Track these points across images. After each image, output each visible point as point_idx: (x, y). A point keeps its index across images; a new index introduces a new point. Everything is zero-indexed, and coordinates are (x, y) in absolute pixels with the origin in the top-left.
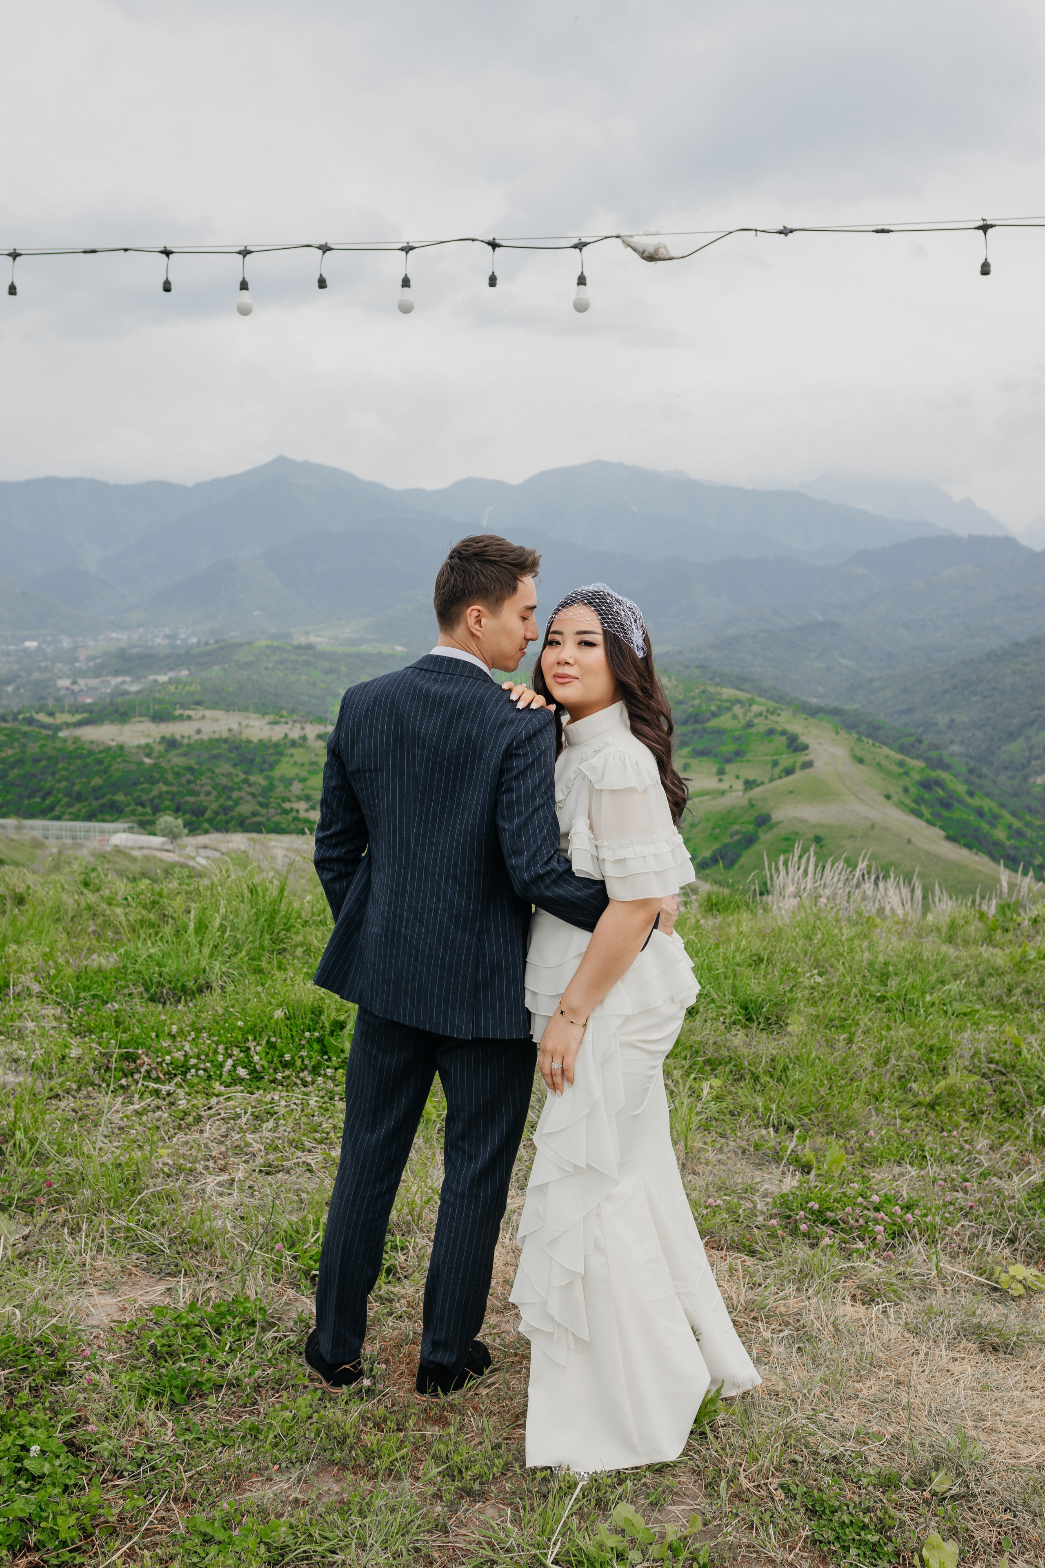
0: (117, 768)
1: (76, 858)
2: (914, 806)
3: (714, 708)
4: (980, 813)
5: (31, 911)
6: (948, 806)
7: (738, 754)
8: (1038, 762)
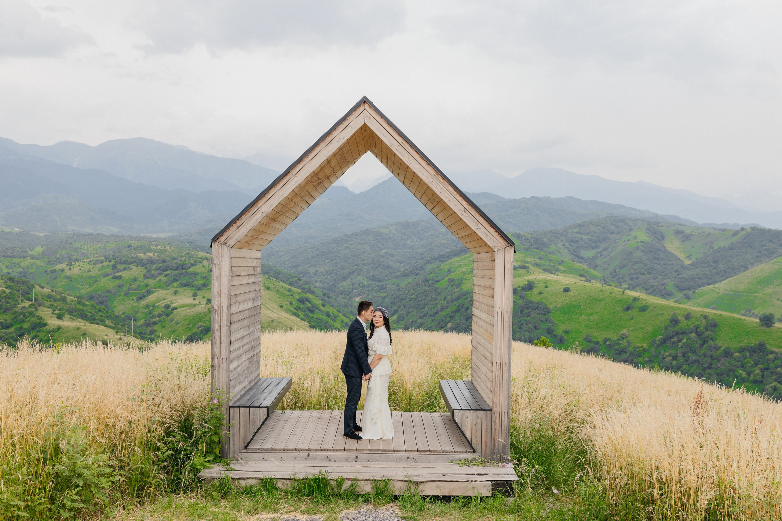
2: (295, 311)
3: (192, 262)
4: (328, 315)
6: (312, 311)
7: (205, 285)
8: (357, 291)
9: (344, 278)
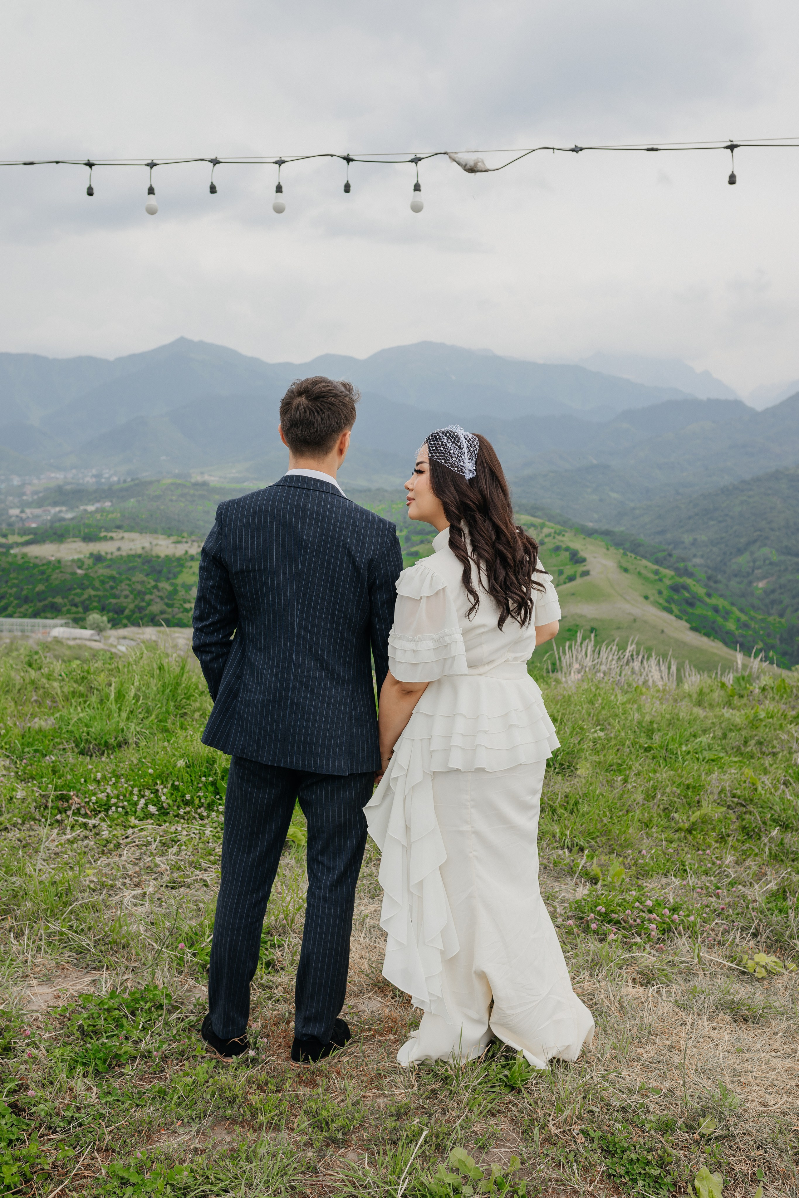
0: (56, 578)
1: (23, 646)
2: (666, 604)
4: (716, 610)
6: (692, 605)
8: (760, 571)
9: (740, 551)
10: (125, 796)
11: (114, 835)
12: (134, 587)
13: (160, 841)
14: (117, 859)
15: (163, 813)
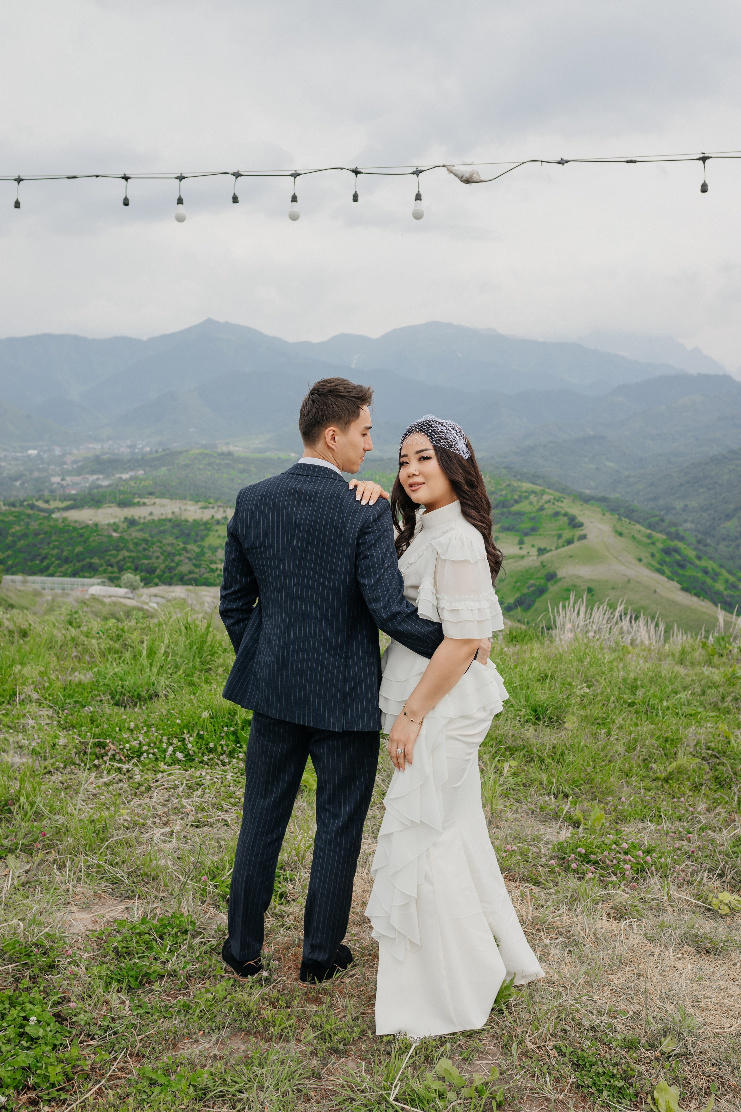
0: (94, 540)
1: (64, 603)
2: (658, 566)
3: (516, 497)
4: (706, 572)
5: (32, 641)
6: (683, 567)
7: (533, 529)
9: (728, 517)
10: (155, 744)
11: (145, 779)
12: (164, 548)
13: (187, 785)
14: (148, 800)
15: (189, 759)
